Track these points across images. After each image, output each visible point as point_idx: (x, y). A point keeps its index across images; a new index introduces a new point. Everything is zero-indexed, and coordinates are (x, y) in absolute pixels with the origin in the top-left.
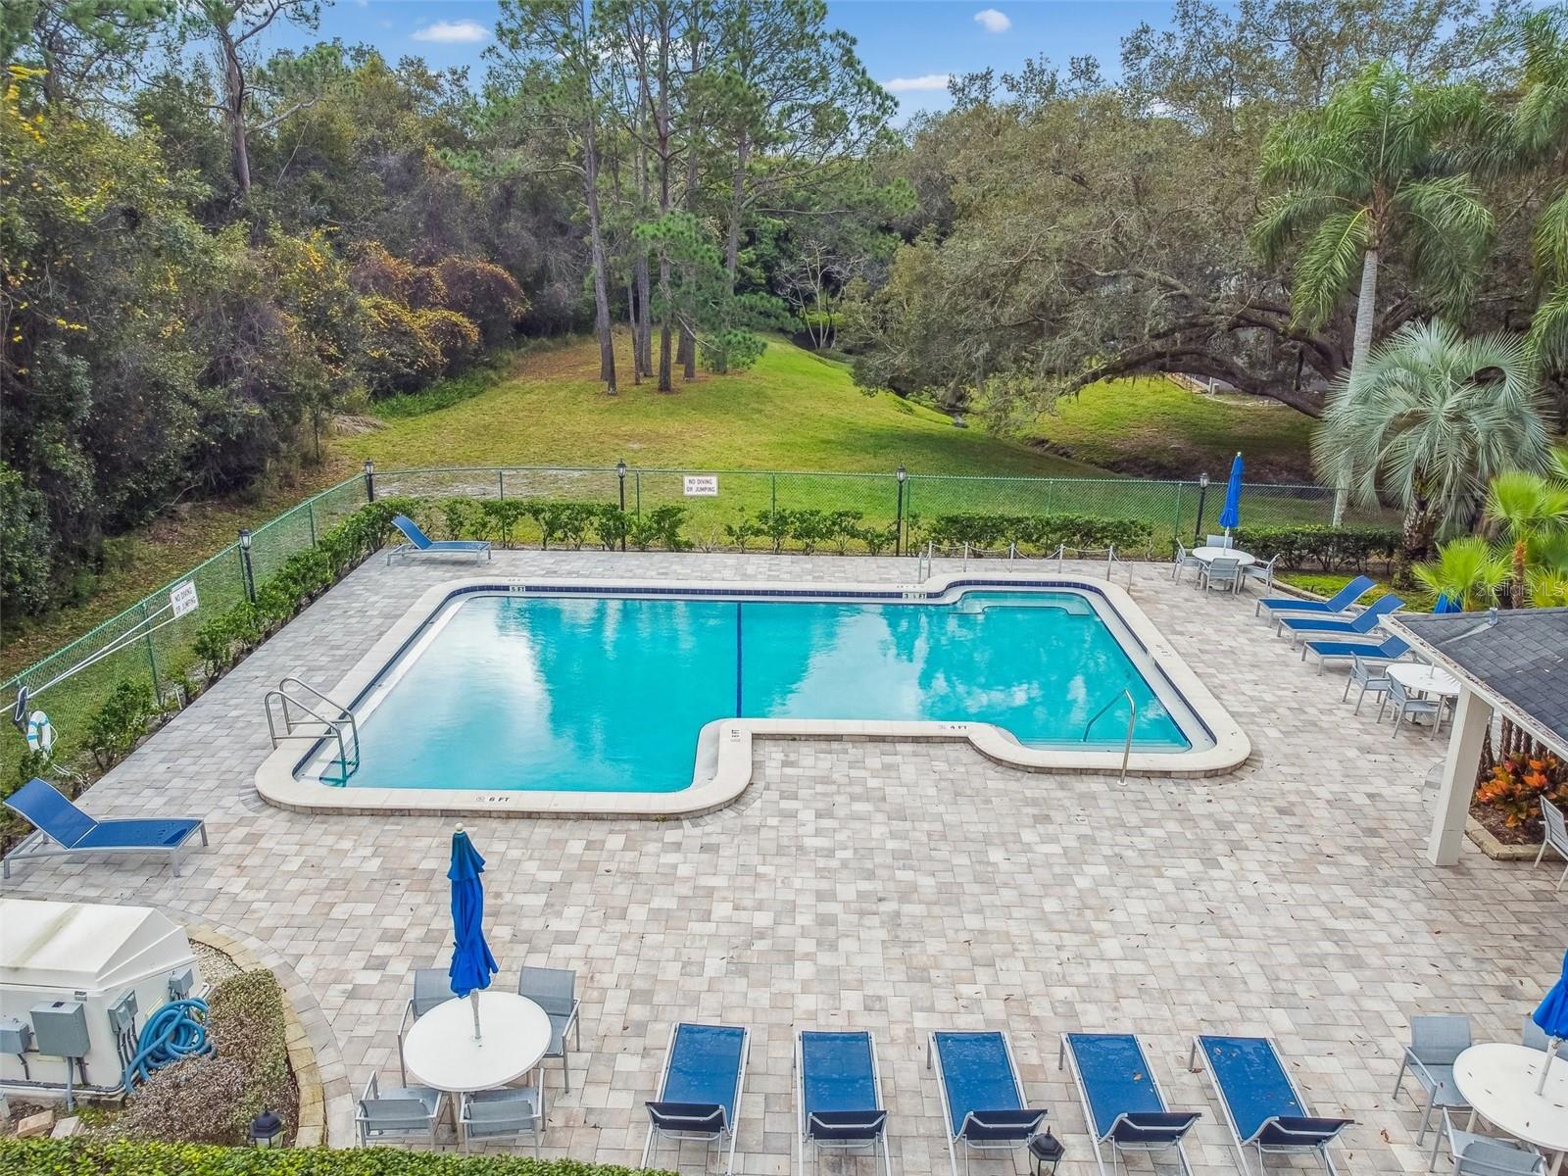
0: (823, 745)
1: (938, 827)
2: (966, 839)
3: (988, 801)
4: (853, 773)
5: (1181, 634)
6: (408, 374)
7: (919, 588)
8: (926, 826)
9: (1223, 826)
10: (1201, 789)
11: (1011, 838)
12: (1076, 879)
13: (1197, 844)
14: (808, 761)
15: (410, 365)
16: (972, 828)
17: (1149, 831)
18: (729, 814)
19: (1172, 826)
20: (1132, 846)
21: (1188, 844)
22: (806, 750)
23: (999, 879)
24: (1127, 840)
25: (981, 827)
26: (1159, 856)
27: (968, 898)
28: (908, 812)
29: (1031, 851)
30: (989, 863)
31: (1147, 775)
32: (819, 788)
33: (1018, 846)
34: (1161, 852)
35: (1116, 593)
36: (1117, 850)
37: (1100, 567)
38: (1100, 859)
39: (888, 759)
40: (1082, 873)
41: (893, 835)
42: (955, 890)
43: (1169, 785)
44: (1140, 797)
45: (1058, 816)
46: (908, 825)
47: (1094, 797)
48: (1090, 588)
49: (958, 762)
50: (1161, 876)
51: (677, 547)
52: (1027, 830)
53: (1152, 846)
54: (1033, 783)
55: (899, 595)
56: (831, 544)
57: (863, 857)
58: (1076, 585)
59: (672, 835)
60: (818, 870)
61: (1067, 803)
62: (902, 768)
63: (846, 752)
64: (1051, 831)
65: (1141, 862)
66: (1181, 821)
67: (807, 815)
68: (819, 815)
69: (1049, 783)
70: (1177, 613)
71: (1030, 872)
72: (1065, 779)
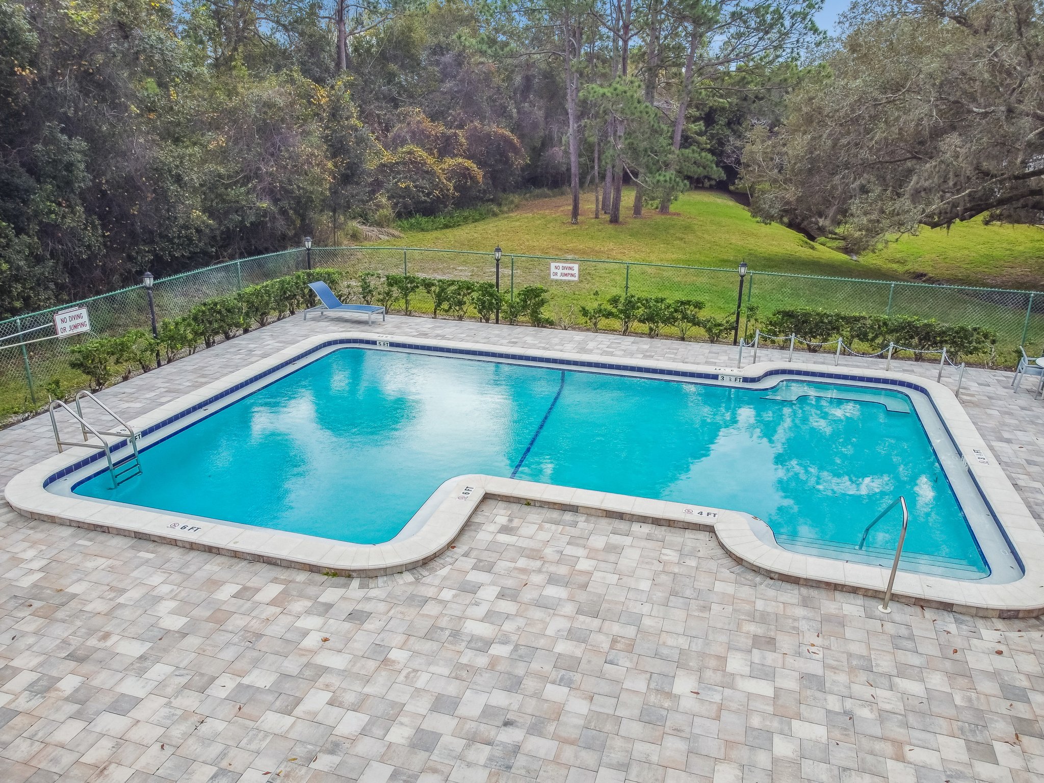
0: (555, 515)
1: (630, 632)
2: (657, 655)
3: (706, 608)
4: (570, 550)
5: (1008, 441)
6: (425, 202)
7: (736, 372)
8: (616, 629)
9: (1012, 694)
10: (990, 634)
11: (713, 663)
12: (777, 740)
13: (967, 716)
14: (528, 530)
15: (428, 195)
16: (670, 641)
17: (904, 684)
18: (408, 577)
19: (937, 681)
20: (872, 703)
21: (952, 712)
22: (535, 516)
23: (674, 720)
24: (866, 692)
25: (683, 642)
26: (907, 726)
27: (618, 743)
28: (605, 606)
29: (732, 687)
30: (669, 695)
31: (921, 603)
32: (522, 563)
33: (717, 677)
34: (912, 719)
35: (943, 396)
36: (849, 704)
37: (933, 370)
38: (820, 715)
39: (616, 539)
40: (787, 734)
41: (572, 635)
42: (608, 727)
43: (948, 622)
44: (903, 631)
45: (785, 642)
46: (595, 623)
47: (841, 621)
48: (916, 388)
49: (693, 553)
50: (900, 758)
51: (539, 322)
52: (739, 655)
53: (900, 708)
54: (771, 593)
55: (715, 377)
56: (674, 330)
57: (521, 658)
58: (902, 384)
59: (331, 594)
60: (459, 666)
61: (803, 625)
62: (627, 552)
63: (574, 524)
64: (769, 662)
65: (877, 731)
66: (951, 676)
67: (488, 593)
68: (501, 596)
69: (791, 595)
70: (1008, 420)
71: (718, 718)
72: (814, 593)
